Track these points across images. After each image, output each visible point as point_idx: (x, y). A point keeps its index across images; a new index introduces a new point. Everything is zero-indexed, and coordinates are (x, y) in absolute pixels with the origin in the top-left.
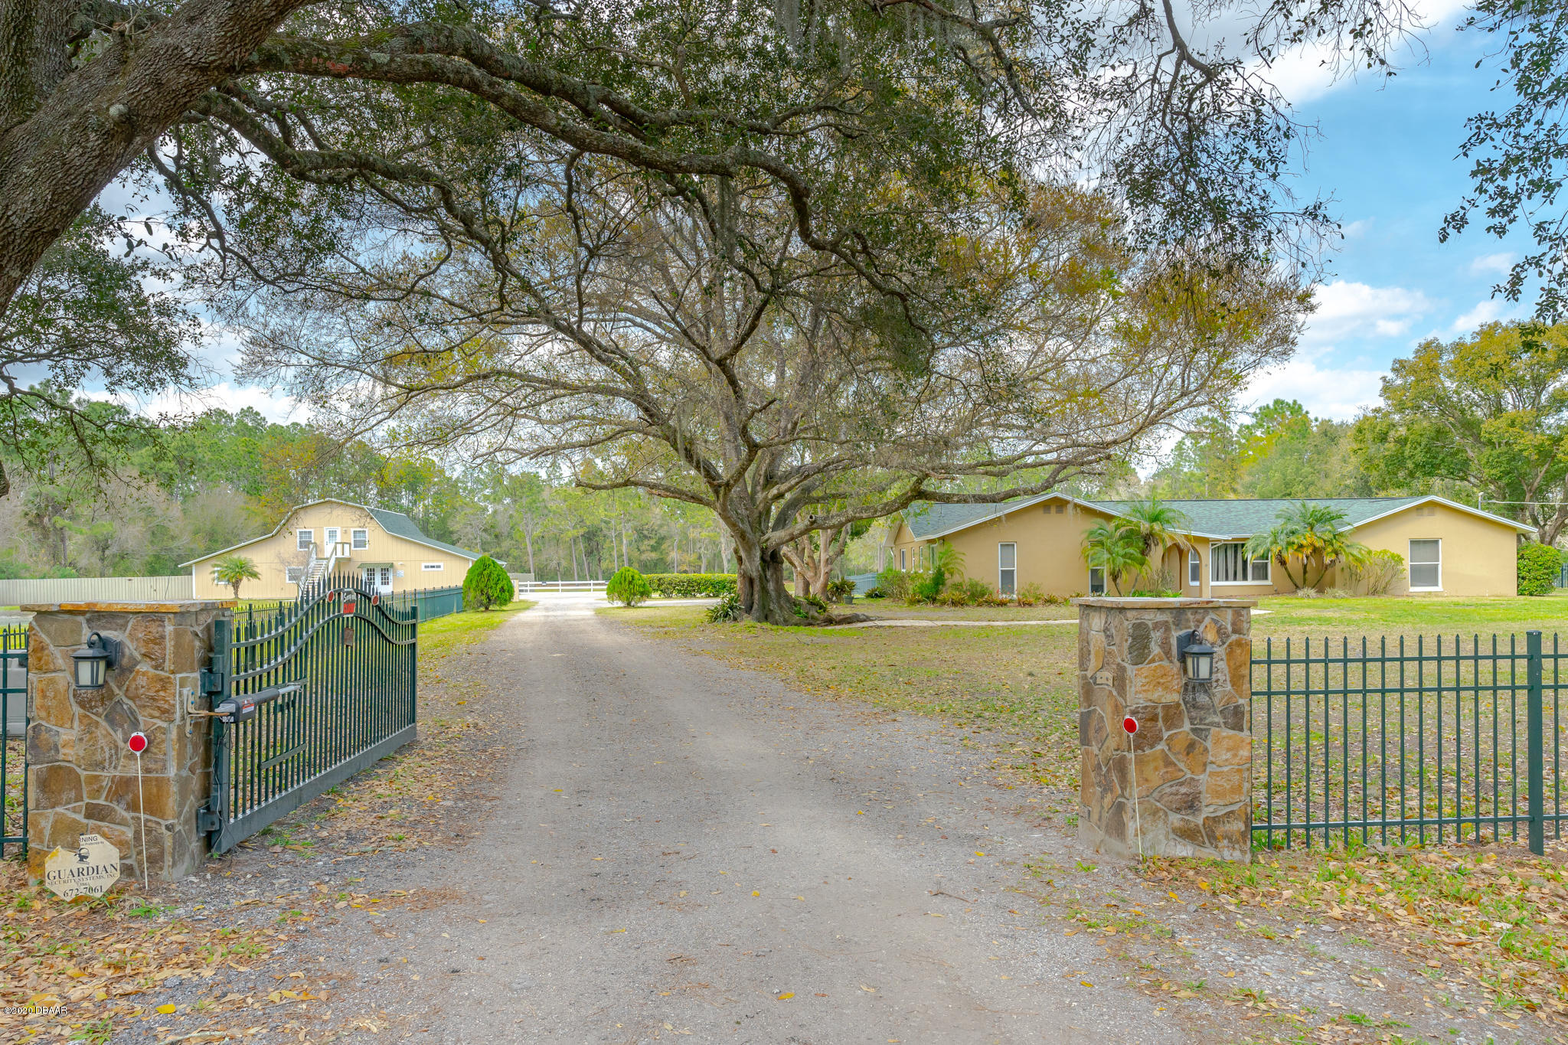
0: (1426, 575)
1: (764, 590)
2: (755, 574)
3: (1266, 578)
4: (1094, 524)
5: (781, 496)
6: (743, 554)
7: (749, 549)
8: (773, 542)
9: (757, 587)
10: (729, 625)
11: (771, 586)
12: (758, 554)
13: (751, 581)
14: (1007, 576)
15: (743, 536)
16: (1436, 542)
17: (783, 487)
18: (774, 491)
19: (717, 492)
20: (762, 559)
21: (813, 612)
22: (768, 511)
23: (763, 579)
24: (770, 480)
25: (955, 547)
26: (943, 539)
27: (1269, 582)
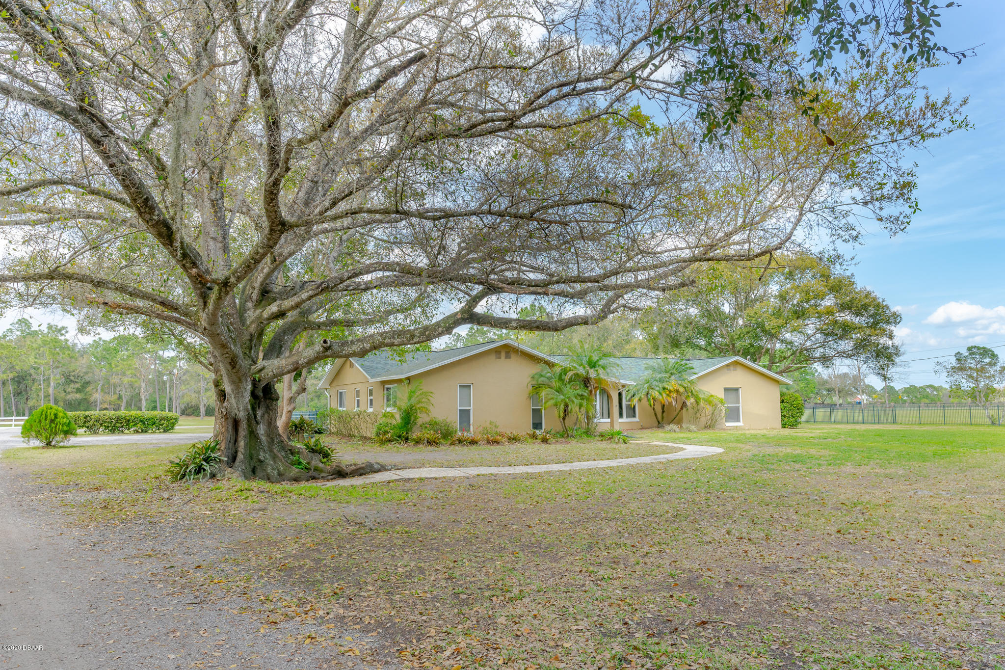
0: (733, 414)
1: (253, 434)
2: (241, 415)
3: (634, 416)
4: (533, 369)
5: (281, 314)
6: (227, 387)
7: (237, 382)
8: (268, 373)
9: (243, 431)
10: (205, 484)
11: (261, 430)
12: (249, 387)
13: (236, 423)
14: (465, 415)
15: (233, 363)
16: (737, 390)
17: (287, 303)
18: (274, 308)
19: (204, 297)
20: (253, 394)
21: (316, 462)
22: (261, 334)
23: (252, 420)
24: (265, 294)
25: (425, 386)
26: (409, 379)
27: (636, 419)
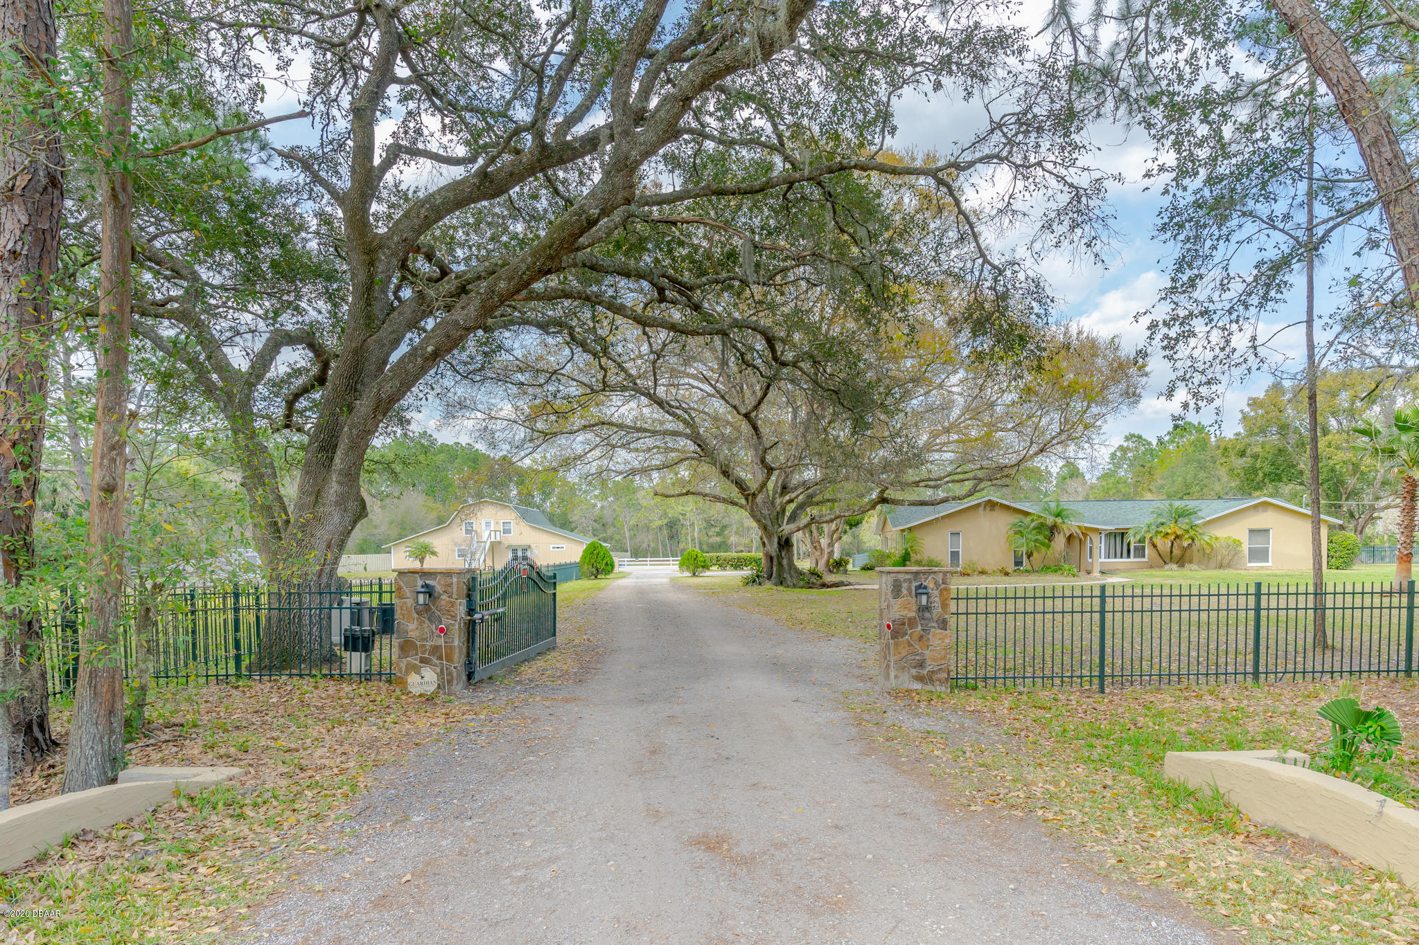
0: (1259, 554)
1: (780, 564)
2: (774, 554)
3: (1144, 556)
4: (1015, 519)
5: (791, 501)
6: (765, 540)
7: (770, 536)
8: (786, 532)
9: (775, 562)
10: (756, 588)
11: (785, 562)
12: (776, 540)
13: (771, 558)
14: (955, 555)
15: (765, 528)
16: (1267, 531)
17: (793, 495)
18: (787, 498)
19: (747, 499)
20: (779, 543)
21: (813, 579)
22: (784, 511)
23: (780, 557)
24: (785, 489)
25: (915, 534)
26: (910, 529)
27: (1146, 560)
